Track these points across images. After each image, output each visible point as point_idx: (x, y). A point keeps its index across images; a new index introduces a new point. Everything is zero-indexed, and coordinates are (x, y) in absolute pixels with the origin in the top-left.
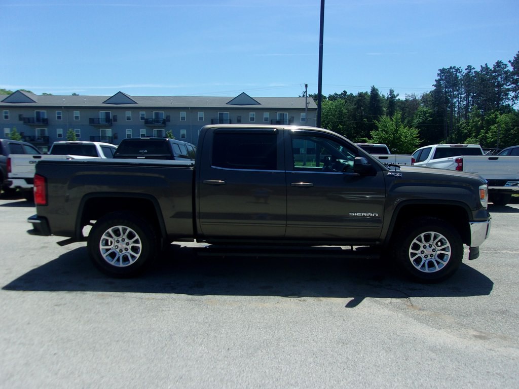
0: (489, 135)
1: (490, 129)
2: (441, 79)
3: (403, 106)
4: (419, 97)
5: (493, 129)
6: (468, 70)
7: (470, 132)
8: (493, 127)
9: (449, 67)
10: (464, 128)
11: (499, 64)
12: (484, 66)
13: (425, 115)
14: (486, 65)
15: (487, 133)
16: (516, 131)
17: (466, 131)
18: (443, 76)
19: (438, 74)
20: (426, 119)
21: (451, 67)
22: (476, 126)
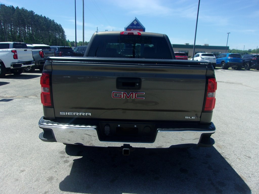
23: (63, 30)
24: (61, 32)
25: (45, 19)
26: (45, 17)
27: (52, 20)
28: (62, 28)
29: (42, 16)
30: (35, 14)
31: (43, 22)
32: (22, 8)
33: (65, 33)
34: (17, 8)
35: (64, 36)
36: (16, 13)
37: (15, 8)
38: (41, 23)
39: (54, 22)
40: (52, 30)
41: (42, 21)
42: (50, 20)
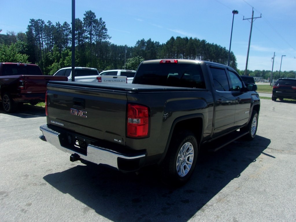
0: (65, 62)
1: (65, 59)
2: (32, 26)
3: (6, 38)
4: (16, 34)
5: (67, 59)
6: (49, 23)
7: (54, 59)
8: (67, 58)
9: (38, 19)
10: (50, 57)
11: (66, 23)
12: (57, 23)
13: (23, 46)
14: (59, 22)
15: (64, 60)
16: (78, 60)
17: (51, 59)
18: (33, 24)
19: (30, 22)
20: (24, 49)
21: (39, 20)
22: (57, 56)
23: (235, 57)
24: (231, 60)
25: (216, 47)
26: (216, 45)
27: (223, 48)
28: (233, 55)
29: (214, 44)
30: (207, 42)
31: (214, 50)
32: (195, 38)
33: (236, 61)
34: (191, 38)
35: (235, 64)
36: (189, 43)
37: (189, 39)
38: (211, 52)
39: (225, 49)
40: (222, 58)
41: (212, 50)
42: (222, 48)
